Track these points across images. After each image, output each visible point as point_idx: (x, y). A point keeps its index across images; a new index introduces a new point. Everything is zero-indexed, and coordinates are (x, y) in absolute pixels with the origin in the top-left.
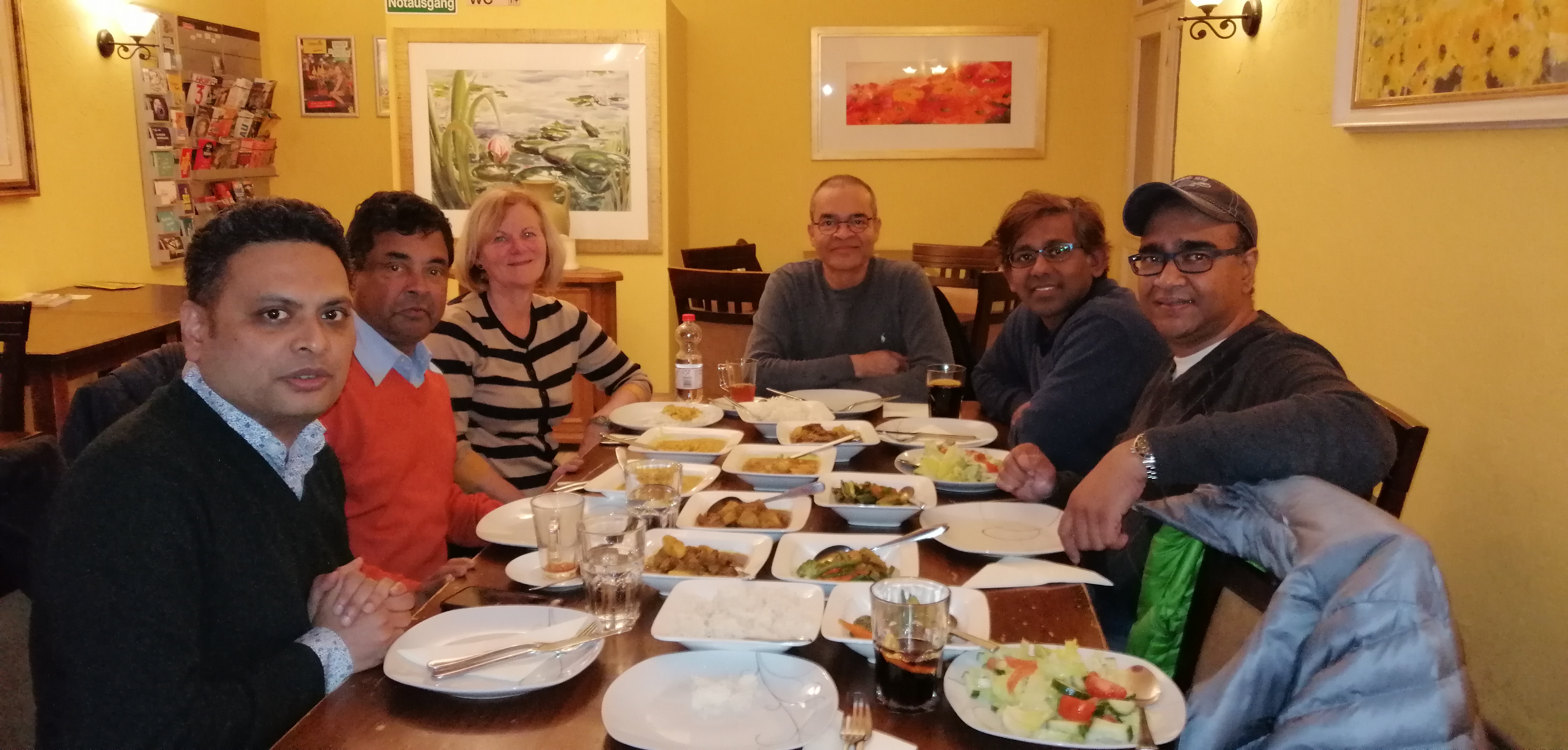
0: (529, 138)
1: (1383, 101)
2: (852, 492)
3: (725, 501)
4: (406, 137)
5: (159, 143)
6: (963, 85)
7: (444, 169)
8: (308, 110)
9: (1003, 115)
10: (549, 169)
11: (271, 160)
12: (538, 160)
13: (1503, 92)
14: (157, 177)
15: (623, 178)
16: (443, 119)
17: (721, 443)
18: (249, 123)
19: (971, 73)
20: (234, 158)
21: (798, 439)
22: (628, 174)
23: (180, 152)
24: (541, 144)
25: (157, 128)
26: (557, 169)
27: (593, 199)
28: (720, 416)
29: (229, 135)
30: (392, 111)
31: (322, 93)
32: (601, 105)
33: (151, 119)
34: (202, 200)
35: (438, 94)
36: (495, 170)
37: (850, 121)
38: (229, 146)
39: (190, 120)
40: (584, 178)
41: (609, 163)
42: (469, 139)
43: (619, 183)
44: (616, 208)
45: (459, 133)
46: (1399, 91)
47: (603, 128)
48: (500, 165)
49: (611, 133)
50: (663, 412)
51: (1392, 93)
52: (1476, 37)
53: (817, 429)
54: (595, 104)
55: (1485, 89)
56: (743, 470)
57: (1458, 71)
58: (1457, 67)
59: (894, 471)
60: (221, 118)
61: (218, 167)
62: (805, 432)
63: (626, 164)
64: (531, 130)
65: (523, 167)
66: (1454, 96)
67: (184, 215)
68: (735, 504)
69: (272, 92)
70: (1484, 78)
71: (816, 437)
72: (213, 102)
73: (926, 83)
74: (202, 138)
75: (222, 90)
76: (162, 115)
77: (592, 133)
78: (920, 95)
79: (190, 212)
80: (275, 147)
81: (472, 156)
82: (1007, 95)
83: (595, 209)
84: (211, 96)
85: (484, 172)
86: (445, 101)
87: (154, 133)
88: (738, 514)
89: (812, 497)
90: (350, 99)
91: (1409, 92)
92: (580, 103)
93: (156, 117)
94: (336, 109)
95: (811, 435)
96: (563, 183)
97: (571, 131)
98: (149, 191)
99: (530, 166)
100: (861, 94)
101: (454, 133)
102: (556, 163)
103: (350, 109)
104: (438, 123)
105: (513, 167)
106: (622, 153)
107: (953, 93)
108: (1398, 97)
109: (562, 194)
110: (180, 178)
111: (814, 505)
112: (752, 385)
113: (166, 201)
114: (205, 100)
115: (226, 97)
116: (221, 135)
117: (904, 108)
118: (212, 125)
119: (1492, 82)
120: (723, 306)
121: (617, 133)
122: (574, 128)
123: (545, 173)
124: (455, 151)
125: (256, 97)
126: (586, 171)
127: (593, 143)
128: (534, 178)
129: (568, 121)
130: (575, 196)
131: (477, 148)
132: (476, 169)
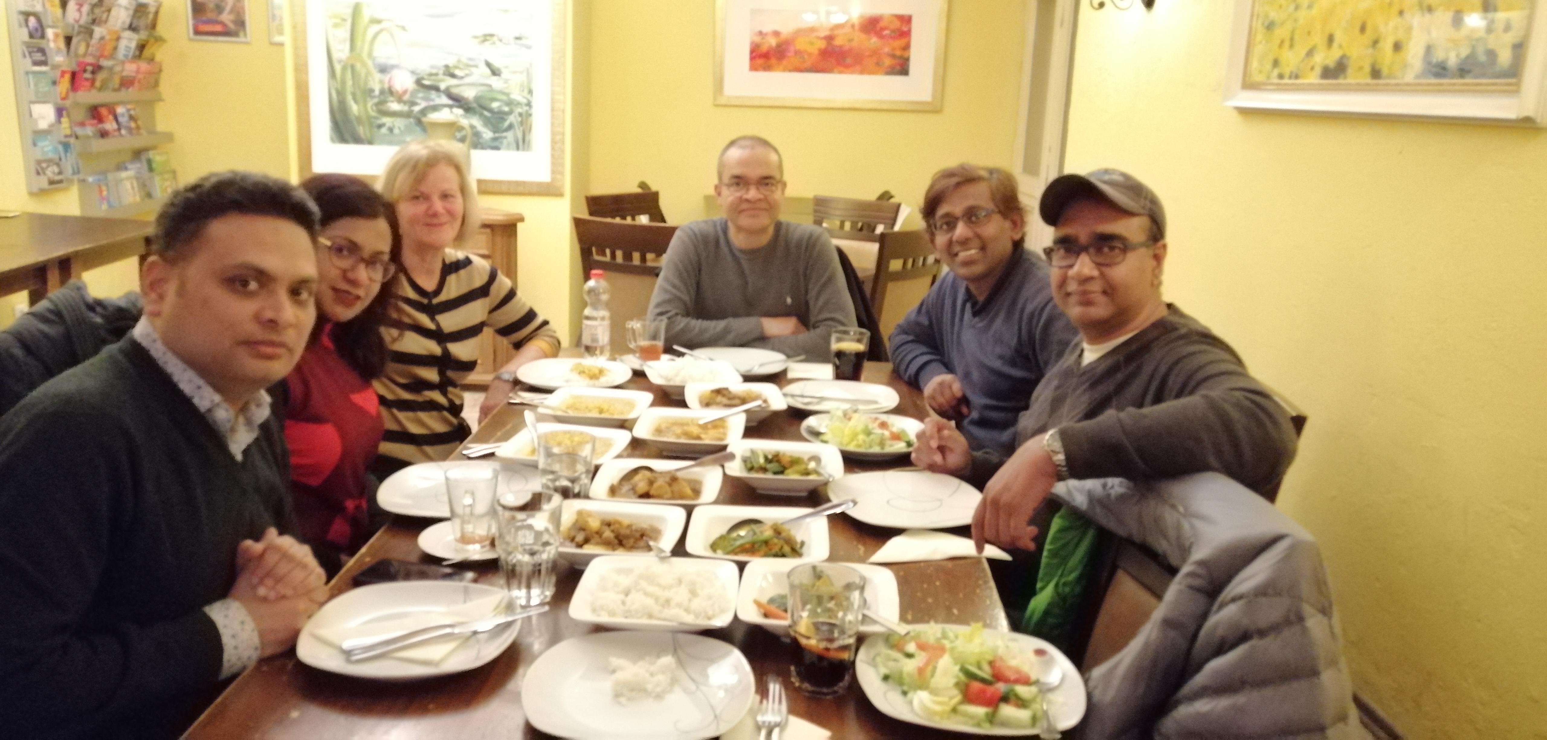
0: (431, 75)
1: (1272, 84)
2: (762, 461)
3: (636, 471)
4: (301, 68)
5: (36, 63)
6: (863, 36)
7: (342, 103)
8: (197, 32)
9: (902, 68)
10: (451, 107)
11: (156, 84)
12: (439, 97)
13: (1387, 85)
14: (33, 98)
15: (526, 118)
16: (342, 52)
17: (631, 405)
18: (133, 45)
19: (872, 25)
20: (116, 81)
21: (707, 403)
22: (530, 115)
23: (58, 74)
24: (442, 81)
25: (33, 47)
26: (460, 107)
27: (495, 139)
28: (629, 375)
29: (112, 56)
30: (286, 38)
31: (210, 15)
32: (505, 44)
33: (26, 38)
34: (82, 124)
35: (336, 25)
36: (395, 106)
37: (753, 68)
38: (111, 69)
39: (68, 40)
40: (486, 117)
41: (510, 103)
42: (368, 73)
43: (522, 123)
44: (518, 148)
45: (358, 66)
46: (1287, 75)
47: (506, 67)
48: (400, 100)
49: (514, 72)
50: (572, 370)
51: (1281, 76)
52: (1363, 29)
53: (725, 392)
54: (498, 43)
55: (1369, 80)
56: (654, 435)
57: (1345, 61)
58: (1343, 57)
59: (801, 438)
60: (102, 38)
61: (100, 89)
62: (714, 395)
63: (529, 104)
64: (433, 67)
65: (423, 104)
66: (1339, 84)
67: (64, 140)
68: (647, 473)
69: (157, 13)
70: (1367, 69)
71: (725, 401)
72: (94, 21)
73: (827, 33)
74: (81, 59)
75: (103, 9)
76: (38, 33)
77: (495, 72)
78: (822, 44)
79: (70, 136)
80: (160, 71)
81: (372, 91)
82: (907, 47)
83: (497, 148)
84: (91, 15)
85: (384, 108)
86: (344, 33)
87: (30, 53)
88: (651, 483)
89: (723, 466)
90: (241, 23)
91: (1297, 77)
92: (485, 41)
93: (31, 36)
94: (227, 33)
95: (719, 399)
96: (465, 122)
97: (473, 70)
98: (24, 116)
99: (432, 103)
100: (764, 41)
101: (353, 67)
102: (457, 101)
103: (241, 34)
104: (336, 55)
105: (413, 104)
106: (525, 93)
107: (855, 44)
108: (1286, 81)
109: (464, 133)
110: (60, 102)
111: (725, 474)
112: (660, 344)
113: (43, 125)
114: (84, 19)
115: (108, 16)
116: (102, 56)
117: (806, 57)
118: (93, 46)
119: (1376, 73)
120: (628, 257)
121: (521, 72)
122: (476, 66)
123: (446, 110)
124: (354, 85)
125: (140, 17)
126: (490, 110)
127: (496, 83)
128: (434, 117)
129: (470, 59)
130: (477, 134)
131: (376, 83)
132: (377, 105)
